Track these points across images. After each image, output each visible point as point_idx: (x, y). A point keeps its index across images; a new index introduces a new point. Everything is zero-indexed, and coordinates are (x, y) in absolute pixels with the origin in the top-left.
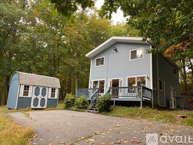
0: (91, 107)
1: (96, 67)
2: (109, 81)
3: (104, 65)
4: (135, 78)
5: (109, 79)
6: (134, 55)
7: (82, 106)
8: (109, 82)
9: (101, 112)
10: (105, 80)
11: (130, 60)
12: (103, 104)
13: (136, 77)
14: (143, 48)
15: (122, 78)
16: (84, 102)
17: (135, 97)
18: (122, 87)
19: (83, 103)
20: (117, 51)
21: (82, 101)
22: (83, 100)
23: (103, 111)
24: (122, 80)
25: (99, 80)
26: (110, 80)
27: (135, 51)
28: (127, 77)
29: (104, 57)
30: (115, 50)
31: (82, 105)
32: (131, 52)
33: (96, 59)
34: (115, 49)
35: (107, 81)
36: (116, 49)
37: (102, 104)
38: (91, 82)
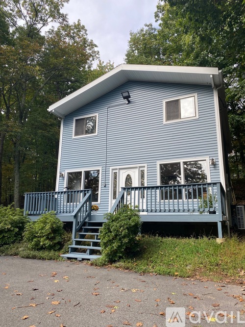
0: (74, 243)
1: (74, 139)
2: (110, 172)
3: (96, 134)
4: (179, 163)
5: (111, 168)
6: (173, 109)
7: (48, 243)
8: (110, 174)
9: (115, 261)
10: (100, 168)
11: (165, 122)
12: (124, 237)
13: (181, 161)
14: (196, 95)
15: (146, 165)
16: (55, 231)
17: (194, 211)
18: (146, 185)
19: (50, 233)
20: (129, 102)
21: (48, 227)
22: (52, 225)
23: (120, 258)
24: (145, 169)
25: (83, 170)
26: (113, 169)
27: (177, 102)
28: (158, 163)
29: (97, 114)
30: (124, 98)
31: (48, 238)
32: (167, 103)
33: (75, 119)
34: (126, 94)
35: (106, 172)
36: (129, 97)
37: (120, 239)
38: (62, 176)
